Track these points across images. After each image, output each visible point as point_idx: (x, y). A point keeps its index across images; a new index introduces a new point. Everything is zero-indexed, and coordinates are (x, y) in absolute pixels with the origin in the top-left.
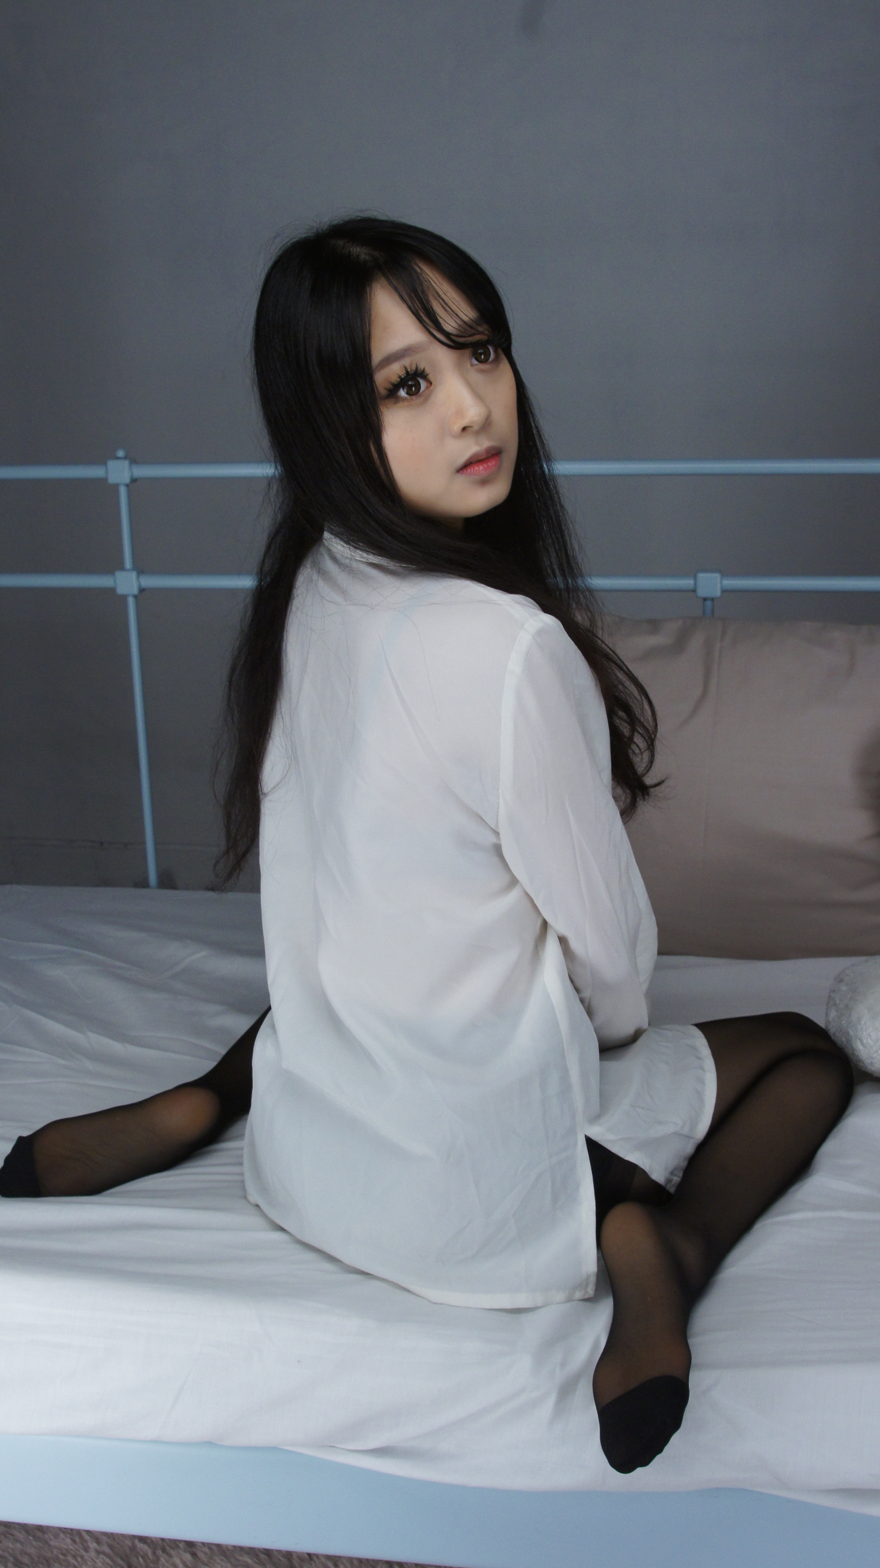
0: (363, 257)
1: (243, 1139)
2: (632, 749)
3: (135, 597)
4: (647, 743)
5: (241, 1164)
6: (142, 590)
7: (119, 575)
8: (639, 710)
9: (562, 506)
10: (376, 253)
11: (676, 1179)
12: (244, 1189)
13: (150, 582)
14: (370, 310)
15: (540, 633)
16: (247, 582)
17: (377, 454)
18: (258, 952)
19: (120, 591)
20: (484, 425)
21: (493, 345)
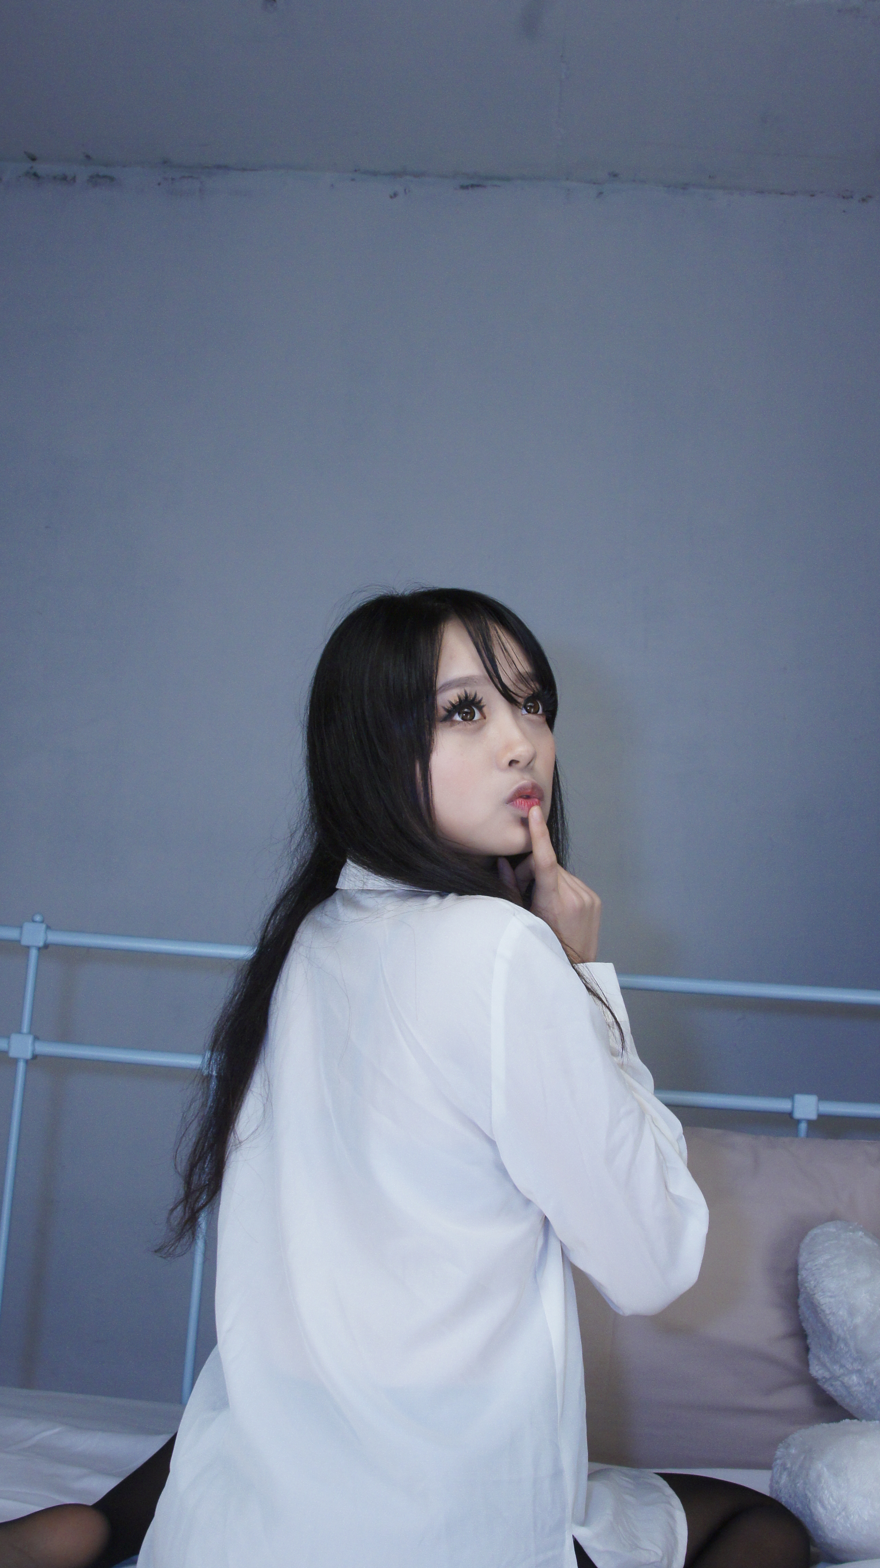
3: (27, 1061)
6: (35, 1056)
7: (15, 1037)
13: (44, 1048)
19: (13, 1054)
20: (530, 763)
21: (541, 702)
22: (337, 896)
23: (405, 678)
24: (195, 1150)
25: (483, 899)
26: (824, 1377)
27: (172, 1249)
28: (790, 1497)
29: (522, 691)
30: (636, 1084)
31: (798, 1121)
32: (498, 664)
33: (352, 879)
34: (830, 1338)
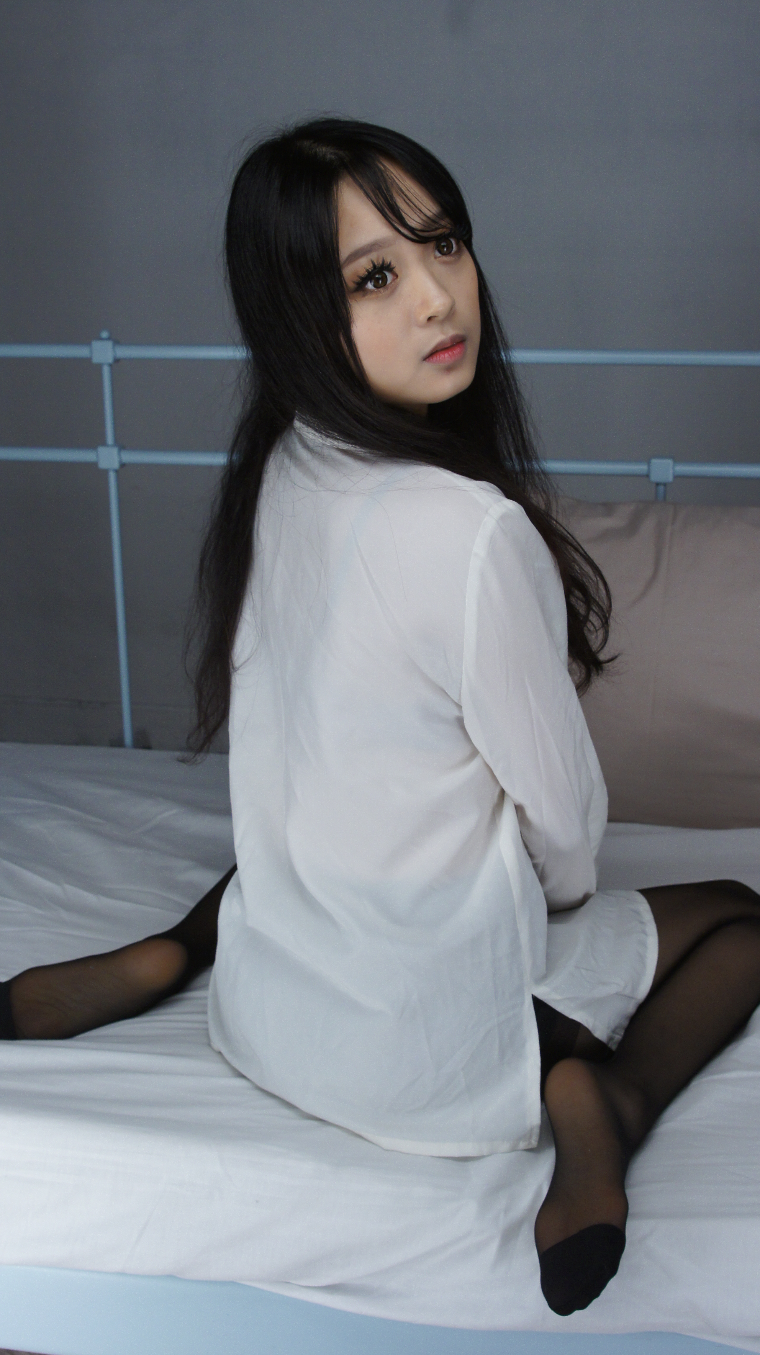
0: (329, 156)
1: (207, 989)
2: (587, 627)
3: (116, 471)
4: (602, 621)
5: (206, 1013)
6: (123, 465)
7: (102, 450)
8: (594, 590)
9: (518, 392)
10: (341, 153)
11: (618, 1037)
12: (208, 1036)
13: (131, 457)
14: (337, 207)
15: (503, 518)
16: (220, 459)
17: (347, 346)
18: (225, 811)
19: (103, 466)
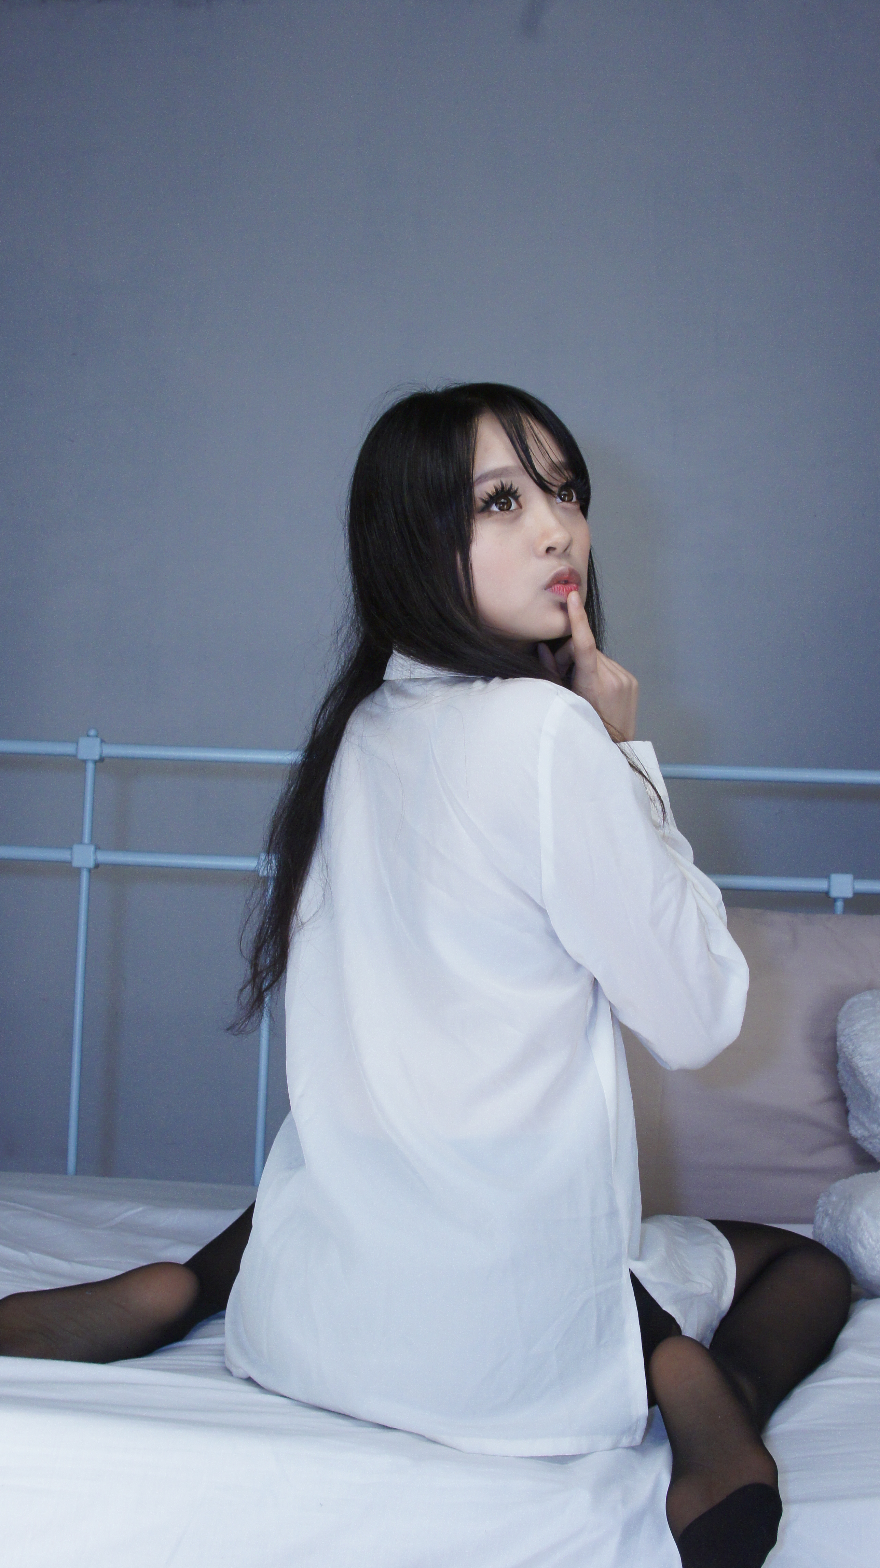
3: (90, 870)
6: (97, 864)
7: (77, 848)
13: (105, 857)
19: (76, 864)
20: (566, 549)
21: (575, 491)
22: (385, 688)
23: (443, 473)
24: (260, 933)
25: (525, 681)
26: (864, 1136)
27: (243, 1027)
28: (832, 1240)
29: (557, 481)
30: (677, 855)
31: (835, 900)
32: (531, 454)
33: (400, 669)
34: (868, 1099)
